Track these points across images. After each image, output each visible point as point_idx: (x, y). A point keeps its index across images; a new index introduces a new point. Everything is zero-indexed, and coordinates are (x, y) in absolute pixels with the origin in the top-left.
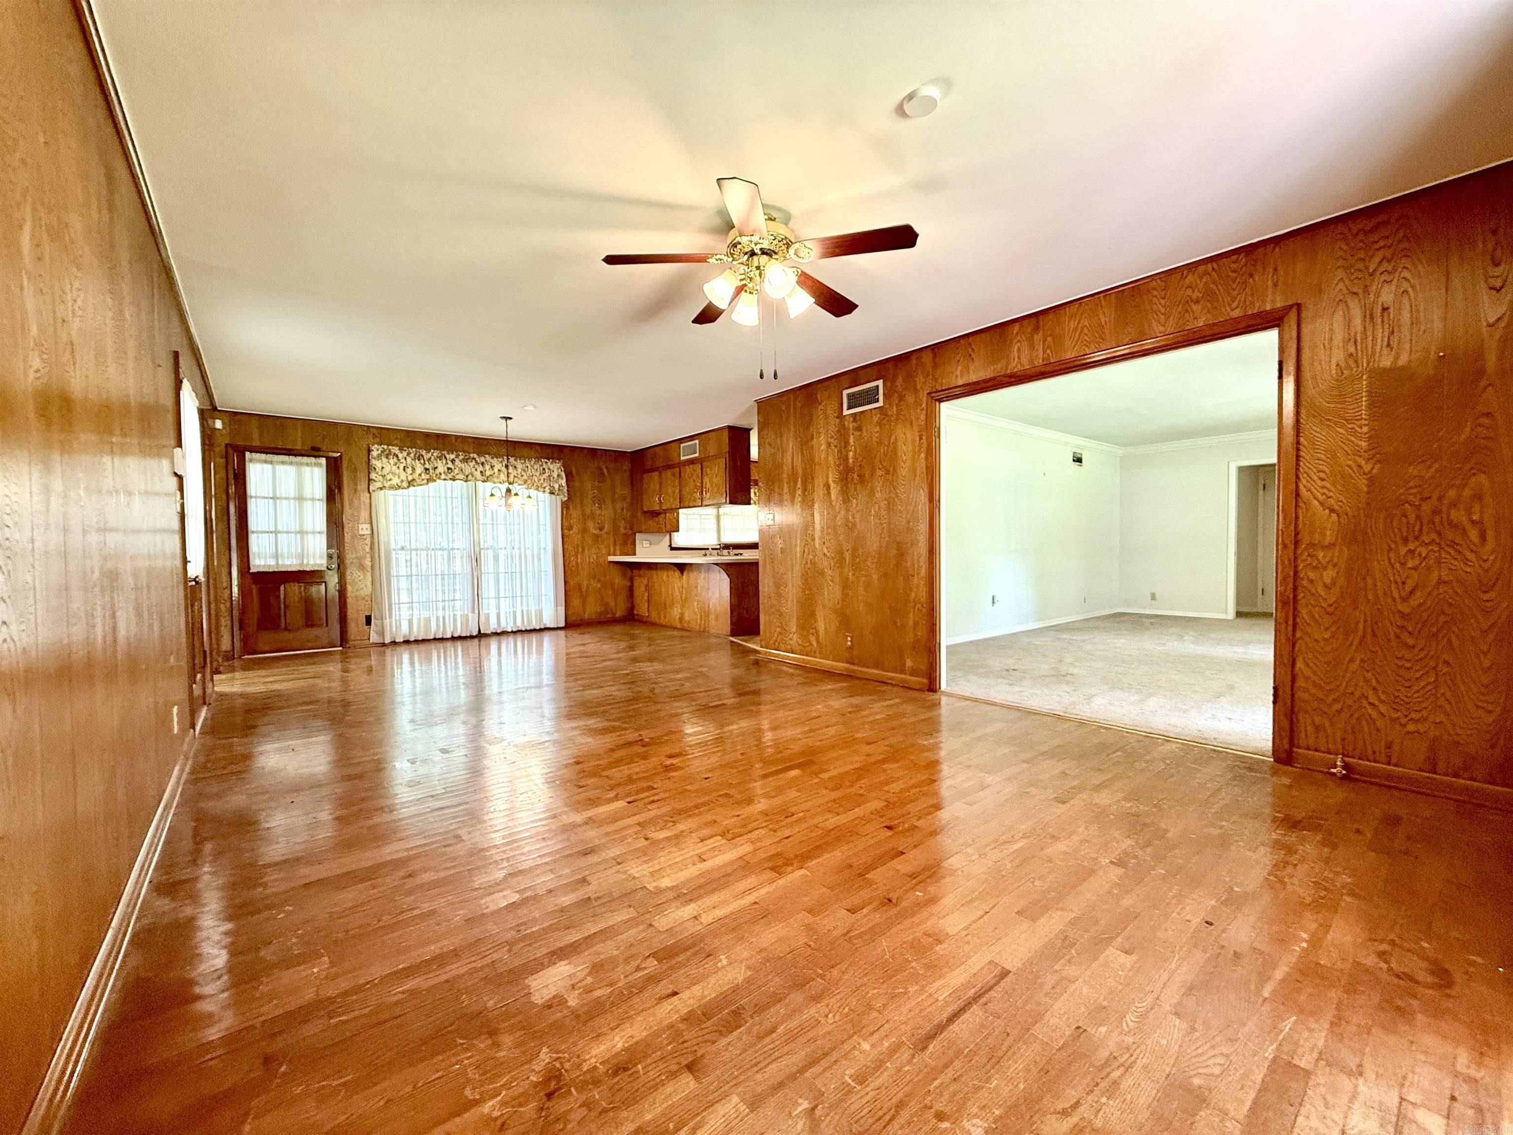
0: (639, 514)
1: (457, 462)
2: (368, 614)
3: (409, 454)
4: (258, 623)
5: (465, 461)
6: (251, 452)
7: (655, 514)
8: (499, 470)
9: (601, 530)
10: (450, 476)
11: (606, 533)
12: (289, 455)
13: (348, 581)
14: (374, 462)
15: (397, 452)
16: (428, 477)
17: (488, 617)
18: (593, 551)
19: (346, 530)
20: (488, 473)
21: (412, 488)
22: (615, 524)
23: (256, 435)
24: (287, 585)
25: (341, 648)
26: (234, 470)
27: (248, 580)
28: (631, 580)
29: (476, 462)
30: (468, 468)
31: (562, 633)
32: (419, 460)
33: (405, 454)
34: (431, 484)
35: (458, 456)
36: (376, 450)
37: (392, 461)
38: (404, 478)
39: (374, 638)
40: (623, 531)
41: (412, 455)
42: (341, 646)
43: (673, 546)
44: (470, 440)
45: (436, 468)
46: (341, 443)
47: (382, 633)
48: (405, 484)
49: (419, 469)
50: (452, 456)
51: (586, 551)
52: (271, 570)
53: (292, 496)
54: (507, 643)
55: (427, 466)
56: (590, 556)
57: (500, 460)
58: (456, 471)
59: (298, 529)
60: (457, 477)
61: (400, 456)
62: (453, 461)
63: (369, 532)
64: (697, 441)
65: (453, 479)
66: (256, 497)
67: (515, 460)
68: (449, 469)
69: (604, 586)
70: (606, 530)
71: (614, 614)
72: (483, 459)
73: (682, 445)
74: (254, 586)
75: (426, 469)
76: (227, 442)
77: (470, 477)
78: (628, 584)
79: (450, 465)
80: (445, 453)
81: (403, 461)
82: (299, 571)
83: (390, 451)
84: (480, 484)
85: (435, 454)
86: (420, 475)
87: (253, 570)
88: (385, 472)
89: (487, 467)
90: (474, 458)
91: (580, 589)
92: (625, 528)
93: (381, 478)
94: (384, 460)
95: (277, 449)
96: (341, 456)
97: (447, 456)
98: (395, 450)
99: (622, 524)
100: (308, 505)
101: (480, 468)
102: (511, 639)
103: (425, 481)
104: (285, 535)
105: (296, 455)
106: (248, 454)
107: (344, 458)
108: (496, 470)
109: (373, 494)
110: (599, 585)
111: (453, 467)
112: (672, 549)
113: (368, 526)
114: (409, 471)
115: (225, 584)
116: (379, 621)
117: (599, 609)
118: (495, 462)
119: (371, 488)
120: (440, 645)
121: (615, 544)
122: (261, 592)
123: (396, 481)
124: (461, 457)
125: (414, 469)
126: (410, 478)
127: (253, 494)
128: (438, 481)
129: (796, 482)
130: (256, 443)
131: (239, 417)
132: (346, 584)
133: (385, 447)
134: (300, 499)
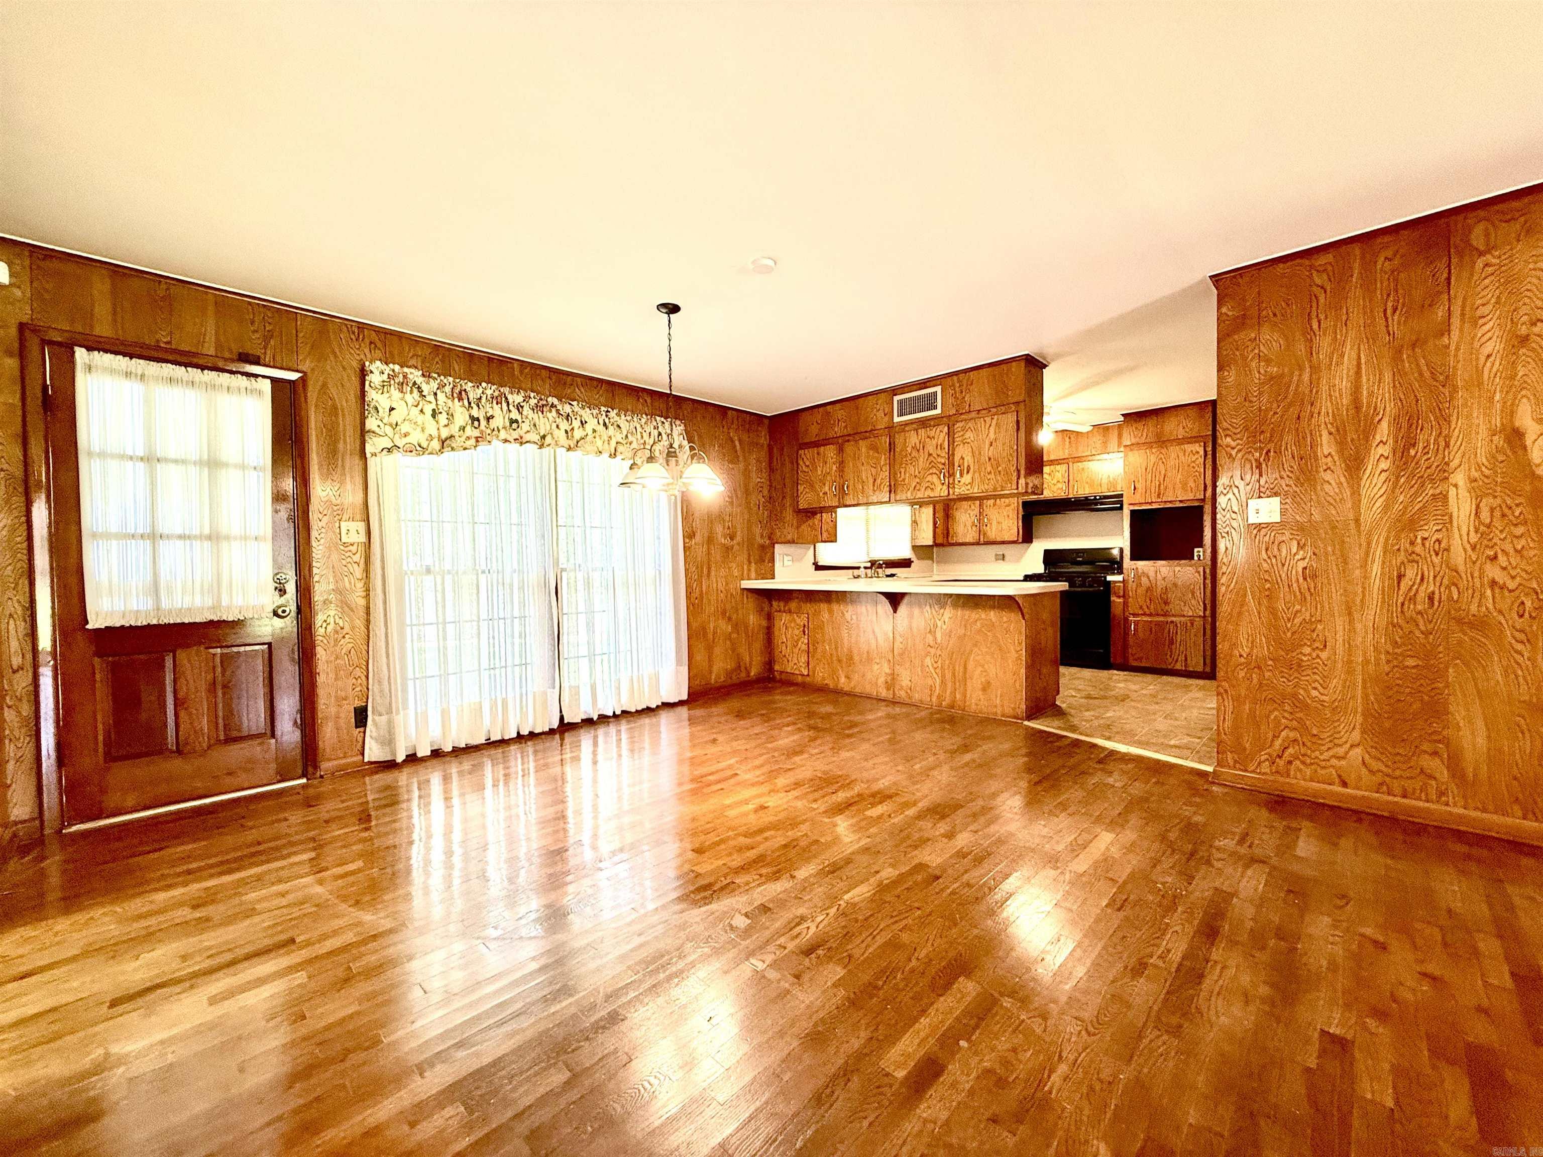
0: (789, 515)
1: (526, 410)
2: (358, 703)
3: (441, 386)
4: (107, 744)
5: (539, 408)
6: (89, 349)
7: (811, 513)
8: (594, 431)
9: (732, 539)
10: (515, 435)
11: (738, 544)
12: (186, 365)
13: (319, 639)
14: (372, 395)
15: (420, 380)
16: (476, 433)
17: (576, 691)
18: (723, 572)
19: (314, 534)
20: (578, 434)
21: (447, 455)
22: (749, 529)
23: (102, 310)
24: (181, 654)
25: (304, 781)
26: (45, 388)
27: (81, 644)
28: (769, 617)
29: (558, 411)
30: (545, 422)
31: (683, 711)
32: (460, 399)
33: (434, 385)
34: (482, 447)
35: (527, 399)
36: (378, 372)
37: (408, 397)
38: (435, 433)
39: (374, 752)
40: (759, 540)
41: (448, 389)
42: (303, 775)
43: (821, 563)
44: (544, 373)
45: (492, 417)
46: (305, 350)
47: (389, 741)
48: (436, 445)
49: (461, 416)
50: (517, 398)
51: (713, 573)
52: (142, 622)
53: (195, 457)
54: (606, 735)
55: (475, 412)
56: (717, 582)
57: (595, 412)
58: (525, 427)
59: (207, 531)
60: (527, 437)
61: (425, 387)
62: (519, 407)
63: (362, 538)
64: (938, 389)
65: (520, 441)
66: (102, 455)
67: (618, 415)
68: (512, 421)
69: (736, 626)
70: (738, 538)
71: (748, 673)
72: (567, 409)
73: (896, 398)
74: (97, 660)
75: (474, 419)
76: (25, 319)
77: (548, 440)
78: (764, 623)
79: (515, 415)
80: (506, 390)
81: (431, 398)
82: (211, 622)
83: (405, 377)
84: (561, 452)
85: (489, 392)
86: (463, 429)
87: (95, 622)
88: (396, 416)
89: (576, 424)
90: (553, 406)
91: (705, 634)
92: (762, 536)
93: (388, 430)
94: (396, 394)
95: (158, 348)
96: (303, 380)
97: (510, 397)
98: (415, 375)
99: (757, 530)
100: (229, 479)
101: (564, 425)
102: (612, 729)
103: (472, 442)
104: (179, 543)
105: (203, 368)
106: (80, 354)
107: (310, 383)
108: (589, 428)
109: (371, 462)
110: (730, 628)
111: (519, 418)
112: (818, 568)
113: (361, 526)
114: (443, 419)
115: (16, 661)
116: (384, 718)
117: (730, 665)
118: (586, 414)
119: (369, 449)
120: (498, 752)
121: (750, 562)
122: (115, 670)
123: (417, 437)
124: (533, 402)
125: (451, 416)
126: (445, 434)
127: (96, 448)
128: (495, 442)
129: (1367, 431)
130: (103, 329)
131: (54, 265)
132: (313, 647)
133: (397, 368)
134: (212, 464)
